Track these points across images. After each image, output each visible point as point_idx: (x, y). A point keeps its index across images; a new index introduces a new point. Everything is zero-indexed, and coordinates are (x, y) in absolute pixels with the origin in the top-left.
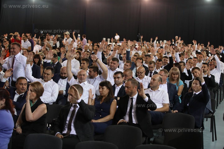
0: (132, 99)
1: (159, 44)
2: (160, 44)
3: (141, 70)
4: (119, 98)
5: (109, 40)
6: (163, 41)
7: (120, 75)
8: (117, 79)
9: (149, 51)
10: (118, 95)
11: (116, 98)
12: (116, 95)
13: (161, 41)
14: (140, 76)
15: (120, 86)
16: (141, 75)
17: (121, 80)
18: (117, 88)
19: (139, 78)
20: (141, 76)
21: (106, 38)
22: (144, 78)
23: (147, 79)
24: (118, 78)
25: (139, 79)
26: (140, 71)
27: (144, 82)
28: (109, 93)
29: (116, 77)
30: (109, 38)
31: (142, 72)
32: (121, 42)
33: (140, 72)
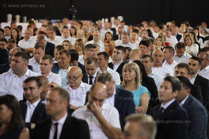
0: (56, 125)
1: (108, 24)
2: (111, 24)
3: (76, 72)
4: (33, 126)
5: (18, 17)
6: (116, 18)
7: (34, 84)
8: (29, 91)
9: (90, 38)
10: (33, 120)
11: (28, 125)
12: (28, 119)
13: (113, 19)
14: (72, 83)
15: (36, 104)
16: (75, 83)
17: (37, 92)
18: (30, 108)
19: (72, 87)
20: (74, 85)
21: (13, 15)
22: (79, 88)
23: (84, 89)
24: (31, 88)
25: (70, 88)
26: (74, 75)
27: (81, 94)
28: (13, 116)
29: (27, 87)
30: (18, 14)
31: (77, 76)
32: (41, 22)
33: (74, 77)
